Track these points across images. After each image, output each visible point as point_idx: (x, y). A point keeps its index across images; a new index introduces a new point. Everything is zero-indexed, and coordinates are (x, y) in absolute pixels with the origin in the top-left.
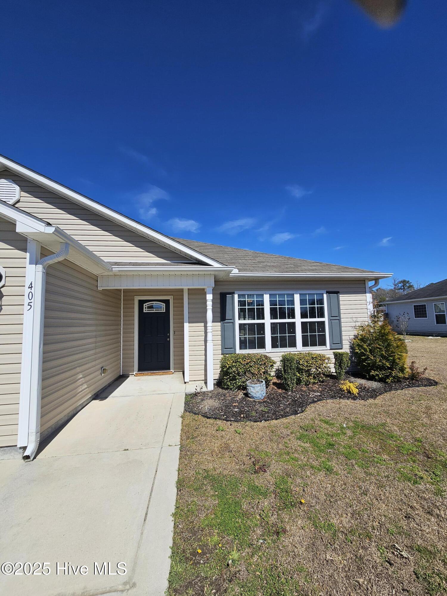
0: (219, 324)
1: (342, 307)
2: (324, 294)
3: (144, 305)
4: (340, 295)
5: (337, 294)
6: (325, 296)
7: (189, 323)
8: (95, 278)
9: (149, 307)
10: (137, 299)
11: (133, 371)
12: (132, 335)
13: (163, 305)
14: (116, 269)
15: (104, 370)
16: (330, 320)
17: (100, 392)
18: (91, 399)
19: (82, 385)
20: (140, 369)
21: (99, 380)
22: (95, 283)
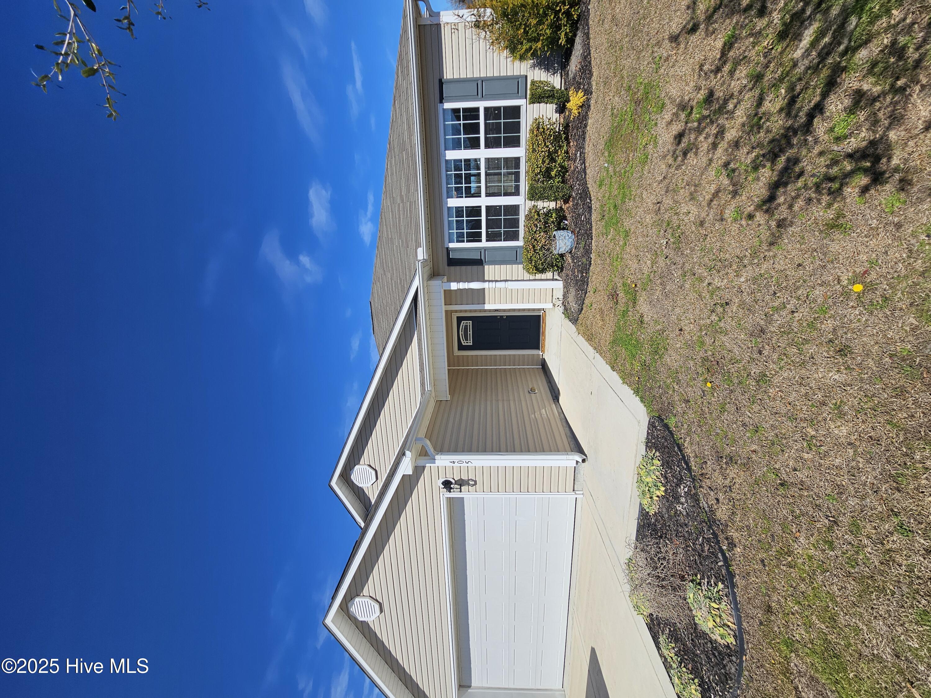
0: (486, 267)
1: (463, 76)
2: (445, 107)
3: (463, 344)
4: (445, 78)
5: (442, 84)
6: (448, 105)
7: (484, 304)
8: (438, 403)
9: (467, 339)
10: (457, 353)
11: (539, 355)
12: (498, 358)
13: (463, 323)
14: (428, 387)
15: (532, 390)
16: (483, 98)
17: (553, 393)
18: (557, 403)
19: (541, 415)
20: (537, 348)
21: (542, 396)
22: (443, 403)
